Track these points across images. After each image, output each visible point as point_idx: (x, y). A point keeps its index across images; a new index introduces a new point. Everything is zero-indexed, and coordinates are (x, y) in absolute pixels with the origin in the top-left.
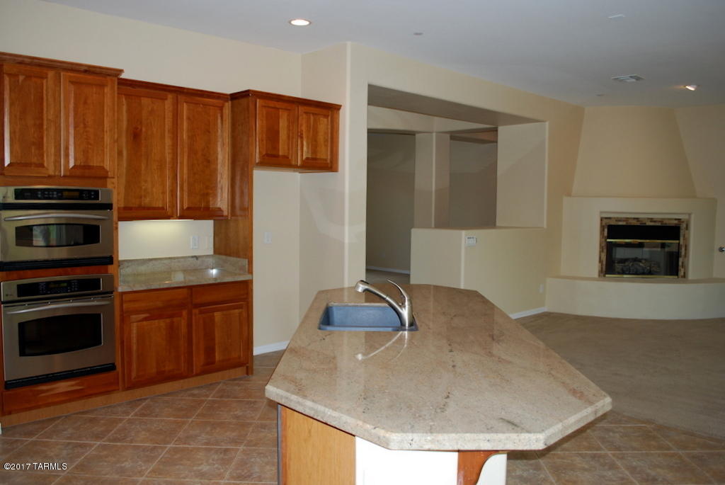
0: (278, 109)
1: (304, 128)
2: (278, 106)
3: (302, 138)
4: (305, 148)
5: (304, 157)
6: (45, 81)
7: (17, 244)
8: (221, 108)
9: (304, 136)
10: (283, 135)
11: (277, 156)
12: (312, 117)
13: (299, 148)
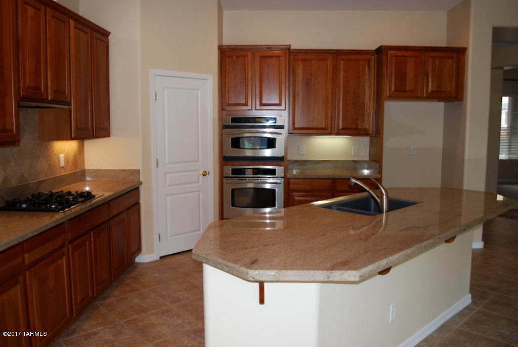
0: (406, 57)
1: (430, 69)
2: (406, 55)
3: (427, 76)
4: (430, 84)
5: (429, 91)
6: (246, 58)
7: (232, 147)
8: (369, 61)
9: (430, 74)
10: (410, 75)
11: (405, 91)
12: (437, 60)
13: (425, 84)
